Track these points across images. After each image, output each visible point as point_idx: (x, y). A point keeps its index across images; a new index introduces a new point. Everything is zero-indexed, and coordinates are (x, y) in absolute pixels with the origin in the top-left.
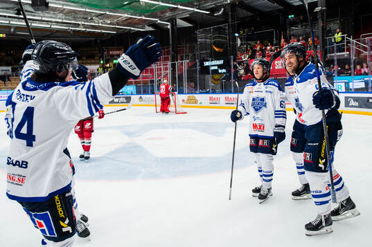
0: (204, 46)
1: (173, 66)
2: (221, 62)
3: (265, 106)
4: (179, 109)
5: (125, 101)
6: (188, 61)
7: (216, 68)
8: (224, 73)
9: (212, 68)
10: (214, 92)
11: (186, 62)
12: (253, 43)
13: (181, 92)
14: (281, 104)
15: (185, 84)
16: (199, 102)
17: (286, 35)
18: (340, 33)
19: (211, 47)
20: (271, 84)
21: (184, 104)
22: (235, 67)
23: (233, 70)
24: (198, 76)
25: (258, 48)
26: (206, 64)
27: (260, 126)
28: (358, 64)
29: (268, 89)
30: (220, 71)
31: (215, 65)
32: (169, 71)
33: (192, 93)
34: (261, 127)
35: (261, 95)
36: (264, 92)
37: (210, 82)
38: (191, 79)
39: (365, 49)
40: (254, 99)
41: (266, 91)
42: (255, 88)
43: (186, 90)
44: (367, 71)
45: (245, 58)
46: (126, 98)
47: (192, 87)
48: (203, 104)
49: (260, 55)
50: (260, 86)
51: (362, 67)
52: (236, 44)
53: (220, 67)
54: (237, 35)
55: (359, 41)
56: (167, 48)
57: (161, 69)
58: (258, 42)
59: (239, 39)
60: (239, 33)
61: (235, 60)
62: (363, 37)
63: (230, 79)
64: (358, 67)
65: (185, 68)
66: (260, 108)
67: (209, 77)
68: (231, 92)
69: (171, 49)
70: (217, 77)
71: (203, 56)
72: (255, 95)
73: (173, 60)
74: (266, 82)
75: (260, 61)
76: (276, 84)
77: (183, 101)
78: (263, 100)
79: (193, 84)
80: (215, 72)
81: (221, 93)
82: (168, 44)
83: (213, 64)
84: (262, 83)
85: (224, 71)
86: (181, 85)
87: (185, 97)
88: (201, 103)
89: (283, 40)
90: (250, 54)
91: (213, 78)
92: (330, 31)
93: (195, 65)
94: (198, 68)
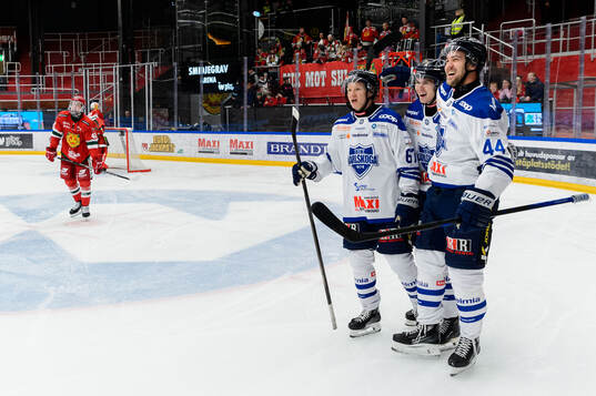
0: (189, 34)
1: (125, 73)
2: (223, 69)
3: (375, 162)
4: (134, 163)
5: (19, 143)
6: (155, 64)
7: (213, 80)
8: (229, 91)
9: (206, 80)
10: (208, 130)
11: (150, 66)
12: (288, 32)
13: (140, 128)
14: (407, 156)
15: (149, 111)
16: (176, 150)
17: (356, 19)
18: (462, 18)
19: (204, 37)
20: (383, 120)
21: (146, 153)
22: (251, 79)
23: (247, 87)
24: (176, 95)
25: (299, 43)
26: (194, 71)
27: (370, 203)
28: (492, 81)
29: (379, 130)
30: (221, 87)
31: (211, 75)
32: (116, 84)
33: (162, 131)
34: (373, 204)
35: (366, 143)
36: (371, 135)
37: (200, 109)
38: (162, 100)
39: (508, 51)
40: (352, 151)
41: (375, 134)
42: (354, 128)
43: (150, 123)
44: (508, 95)
45: (272, 62)
46: (22, 137)
47: (162, 117)
48: (185, 154)
49: (302, 57)
50: (363, 124)
51: (500, 87)
52: (255, 33)
53: (222, 78)
54: (256, 14)
55: (497, 35)
56: (113, 35)
57: (98, 78)
58: (302, 30)
59: (260, 23)
60: (261, 11)
61: (251, 66)
62: (506, 27)
63: (242, 103)
64: (493, 87)
65: (149, 78)
66: (367, 166)
67: (199, 99)
68: (241, 131)
69: (119, 37)
70: (214, 98)
71: (186, 54)
72: (354, 143)
73: (124, 61)
74: (373, 115)
75: (360, 75)
76: (393, 119)
77: (145, 145)
78: (369, 151)
79: (165, 112)
80: (212, 88)
81: (222, 132)
82: (114, 27)
83: (208, 72)
84: (366, 119)
85: (229, 87)
86: (140, 112)
87: (148, 138)
88: (181, 151)
89: (348, 29)
90: (282, 54)
91: (207, 101)
92: (442, 13)
93: (170, 73)
94: (176, 79)
